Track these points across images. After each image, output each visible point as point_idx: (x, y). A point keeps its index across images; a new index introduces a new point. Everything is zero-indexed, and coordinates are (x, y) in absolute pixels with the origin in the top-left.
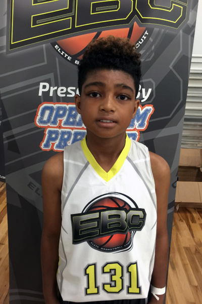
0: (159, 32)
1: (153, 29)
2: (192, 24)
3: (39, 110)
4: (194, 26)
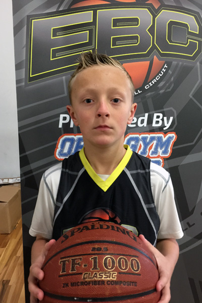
0: (177, 65)
1: (172, 62)
3: (59, 142)
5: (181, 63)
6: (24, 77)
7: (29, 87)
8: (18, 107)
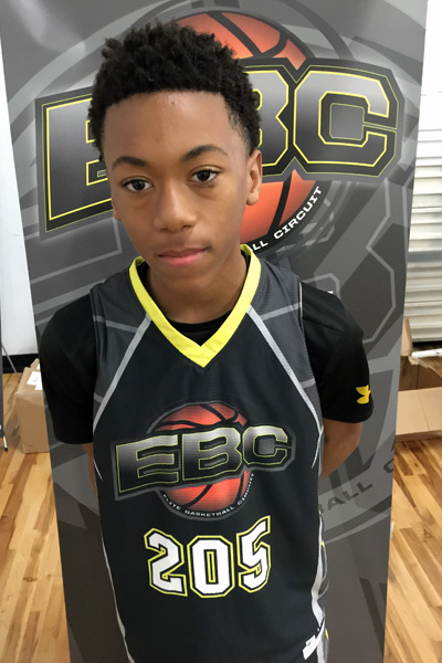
0: (342, 188)
1: (330, 182)
2: (409, 163)
4: (412, 168)
5: (349, 183)
6: (37, 221)
7: (50, 240)
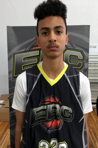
2: (87, 68)
6: (12, 77)
8: (9, 88)
